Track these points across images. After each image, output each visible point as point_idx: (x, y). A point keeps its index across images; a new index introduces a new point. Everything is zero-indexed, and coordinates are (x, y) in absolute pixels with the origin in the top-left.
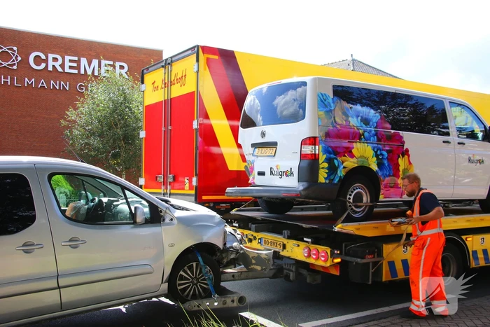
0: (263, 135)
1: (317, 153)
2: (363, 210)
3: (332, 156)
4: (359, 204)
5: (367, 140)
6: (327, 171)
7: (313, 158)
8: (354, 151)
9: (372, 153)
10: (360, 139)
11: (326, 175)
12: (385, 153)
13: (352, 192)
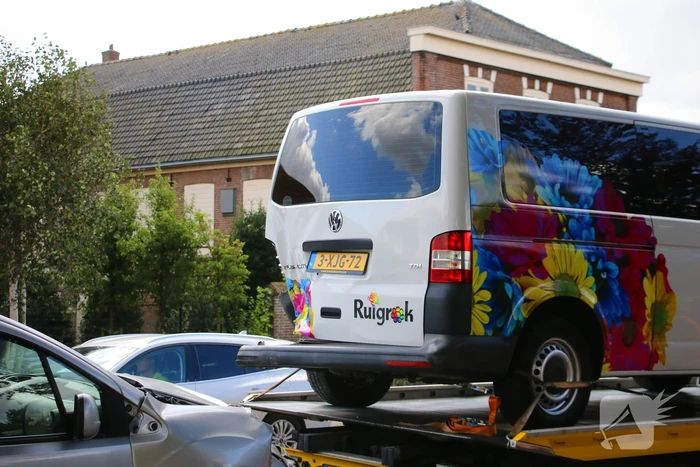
0: (336, 222)
1: (467, 267)
2: (567, 400)
3: (500, 274)
4: (559, 385)
5: (575, 238)
6: (489, 309)
7: (459, 278)
8: (547, 263)
9: (586, 265)
10: (560, 235)
11: (486, 319)
12: (613, 266)
13: (543, 357)
